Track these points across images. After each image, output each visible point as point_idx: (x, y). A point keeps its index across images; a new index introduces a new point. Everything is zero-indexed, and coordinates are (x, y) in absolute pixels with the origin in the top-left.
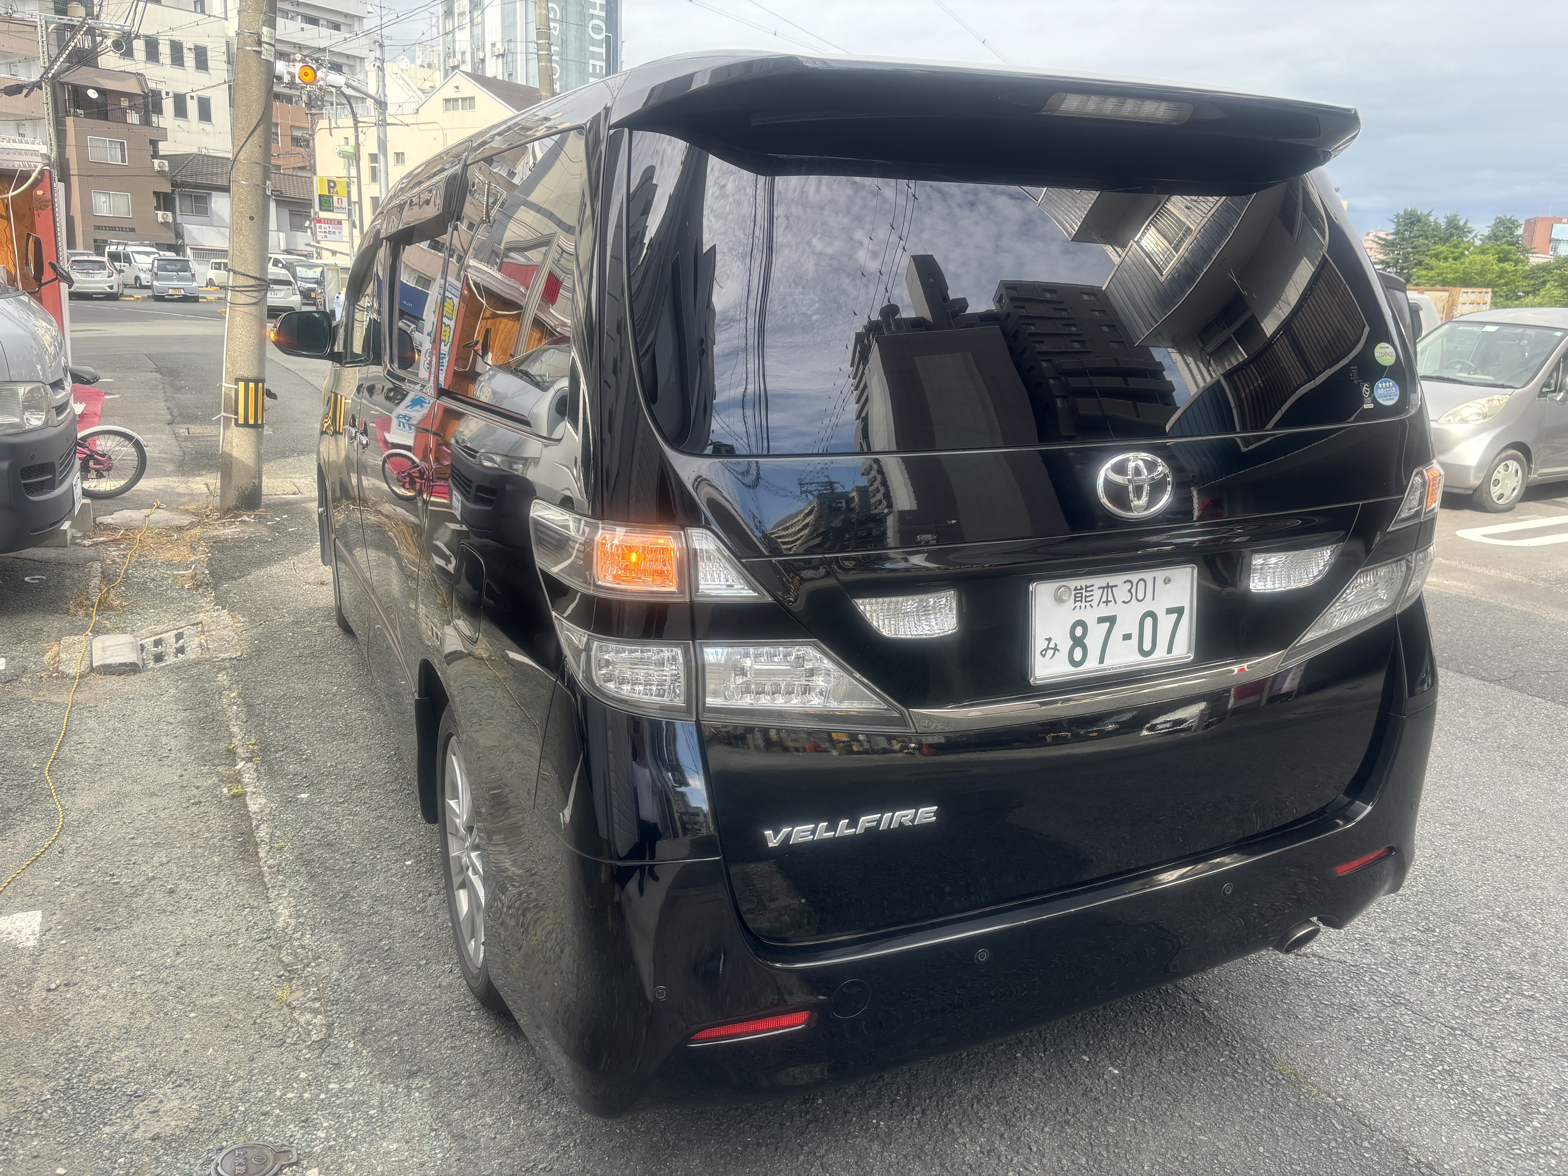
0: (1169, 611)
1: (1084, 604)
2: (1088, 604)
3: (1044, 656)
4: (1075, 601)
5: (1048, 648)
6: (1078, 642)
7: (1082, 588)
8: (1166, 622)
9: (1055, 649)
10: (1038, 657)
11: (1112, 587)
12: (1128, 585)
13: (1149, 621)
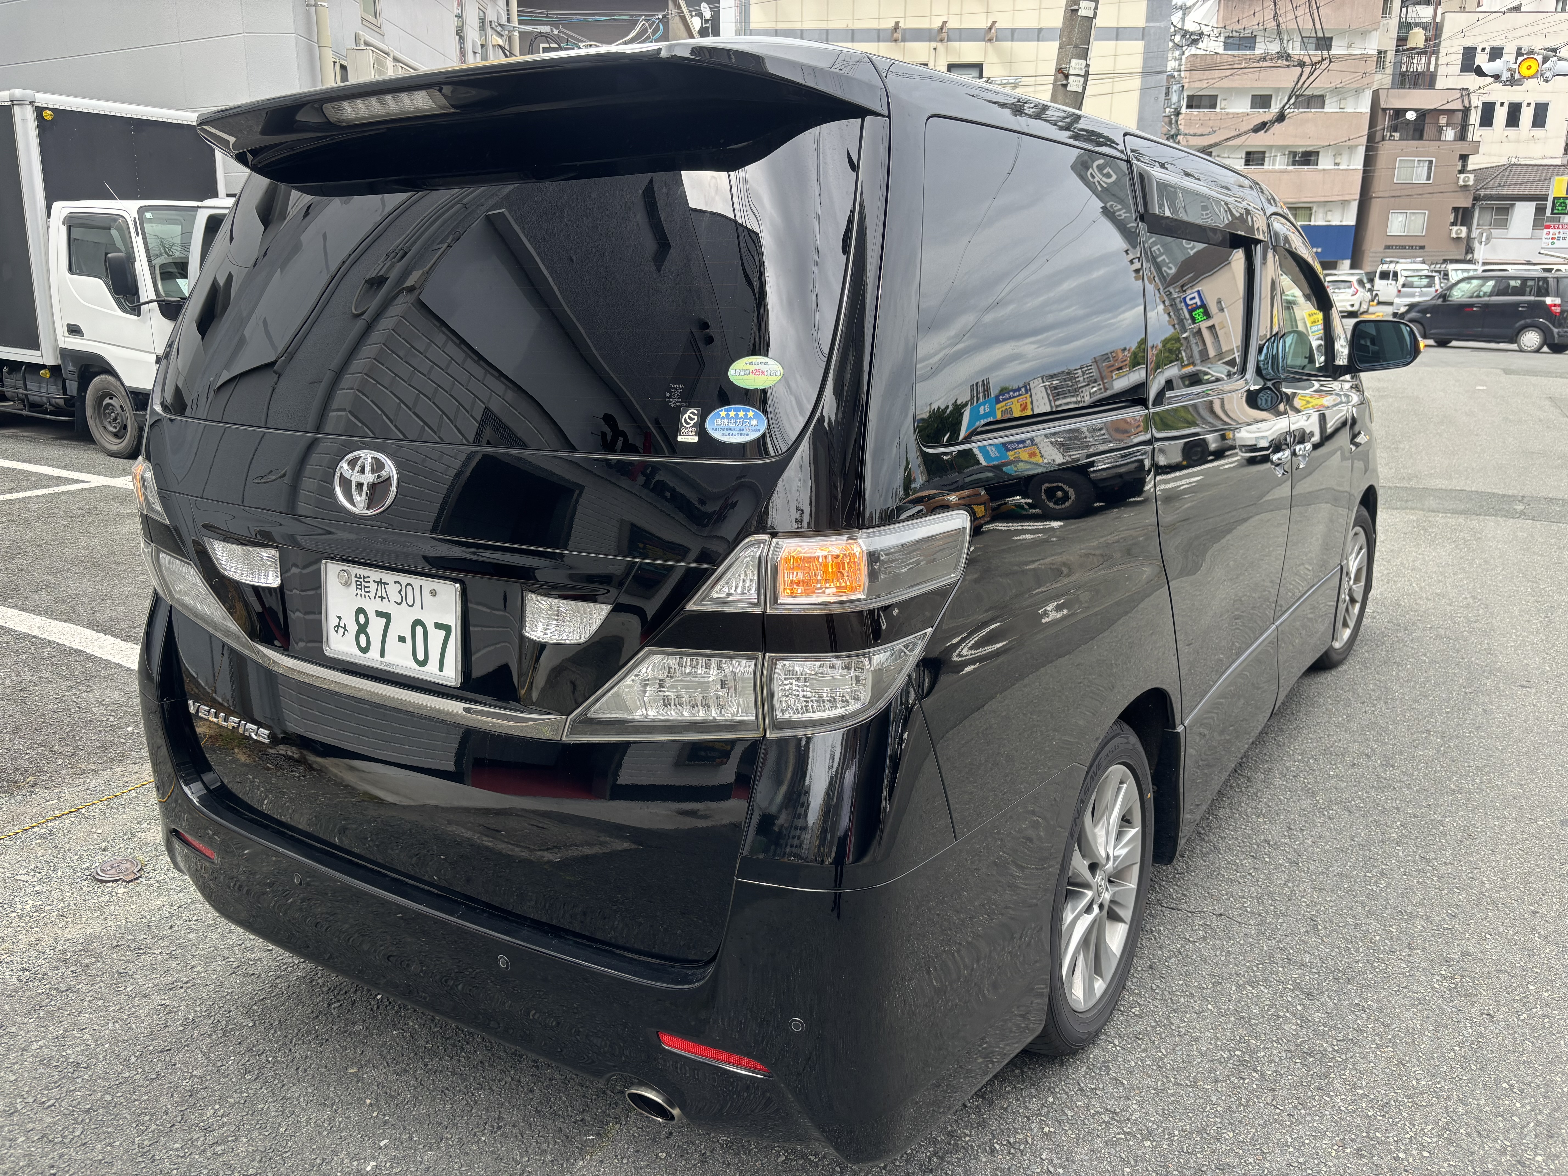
0: (438, 626)
1: (363, 593)
2: (367, 594)
3: (337, 632)
4: (357, 589)
5: (338, 626)
6: (362, 629)
7: (360, 578)
8: (436, 637)
9: (345, 628)
10: (332, 632)
11: (385, 584)
12: (398, 586)
13: (419, 630)
